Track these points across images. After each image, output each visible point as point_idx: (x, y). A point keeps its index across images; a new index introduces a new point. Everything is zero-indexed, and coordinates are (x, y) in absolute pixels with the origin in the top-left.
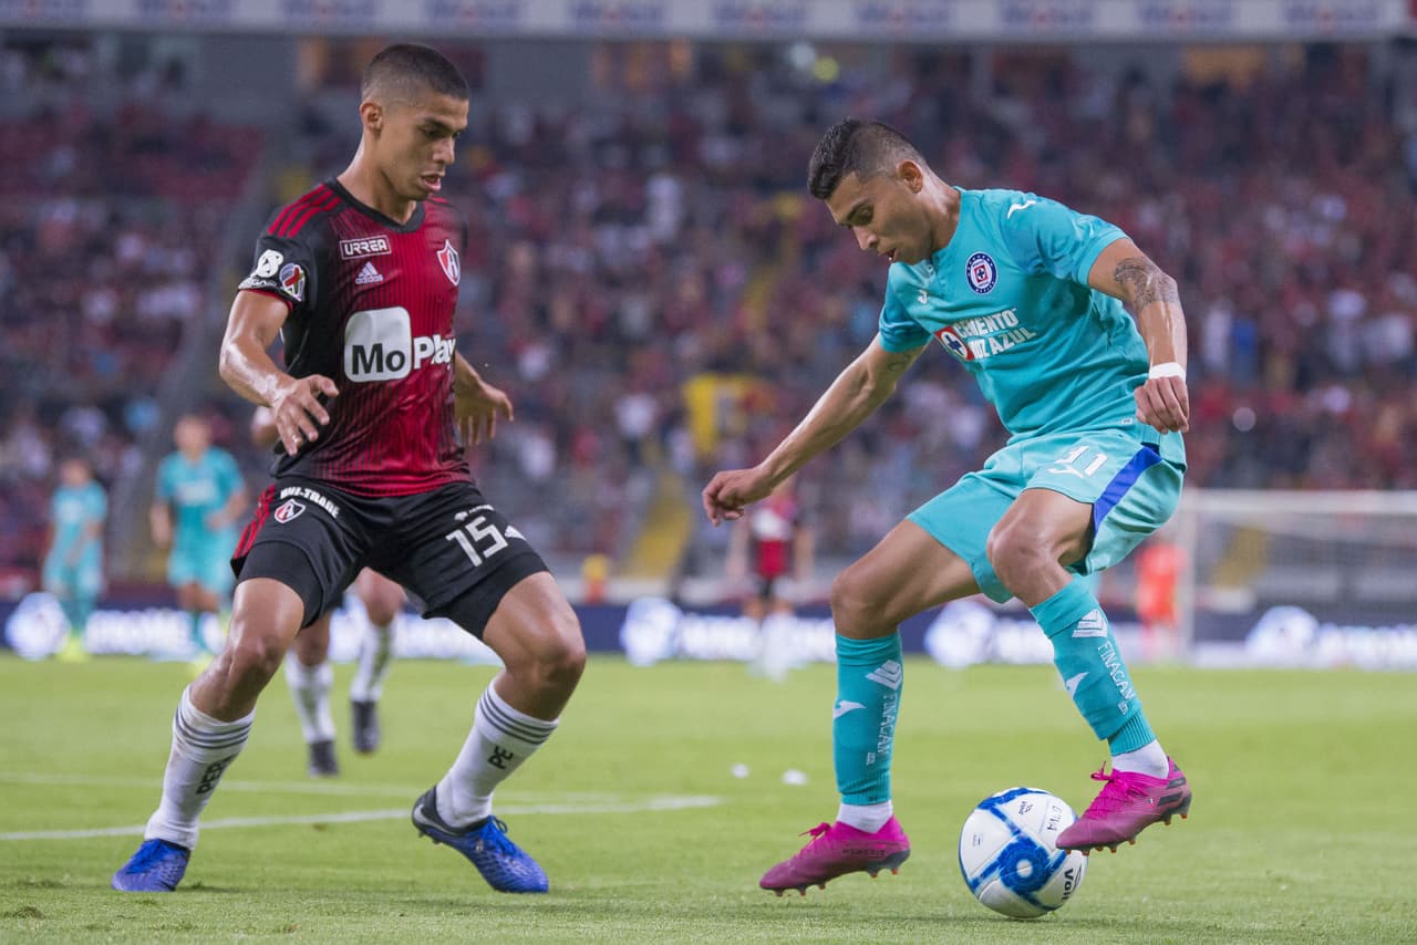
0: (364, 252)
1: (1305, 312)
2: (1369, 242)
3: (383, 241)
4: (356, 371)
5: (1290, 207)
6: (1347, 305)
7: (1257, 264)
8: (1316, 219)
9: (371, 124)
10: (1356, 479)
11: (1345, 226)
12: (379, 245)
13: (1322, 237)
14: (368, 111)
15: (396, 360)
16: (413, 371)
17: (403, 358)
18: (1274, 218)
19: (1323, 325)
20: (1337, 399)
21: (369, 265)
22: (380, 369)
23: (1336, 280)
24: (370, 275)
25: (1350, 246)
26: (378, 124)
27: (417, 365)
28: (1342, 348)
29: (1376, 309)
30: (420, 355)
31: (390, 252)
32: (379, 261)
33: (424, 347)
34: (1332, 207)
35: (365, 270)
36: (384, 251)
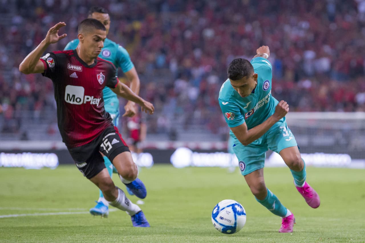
0: (74, 69)
1: (297, 57)
2: (317, 35)
3: (80, 68)
4: (67, 100)
5: (292, 25)
6: (310, 55)
7: (282, 42)
8: (300, 28)
9: (81, 40)
10: (313, 108)
11: (309, 30)
12: (79, 68)
13: (302, 34)
14: (80, 36)
15: (78, 100)
16: (83, 104)
17: (80, 100)
18: (287, 29)
19: (302, 61)
20: (307, 84)
21: (75, 73)
22: (74, 101)
23: (306, 46)
24: (74, 75)
25: (310, 37)
26: (83, 39)
27: (85, 102)
28: (308, 68)
29: (319, 56)
30: (86, 100)
31: (81, 71)
32: (78, 73)
33: (88, 99)
34: (305, 25)
35: (73, 74)
36: (80, 70)
